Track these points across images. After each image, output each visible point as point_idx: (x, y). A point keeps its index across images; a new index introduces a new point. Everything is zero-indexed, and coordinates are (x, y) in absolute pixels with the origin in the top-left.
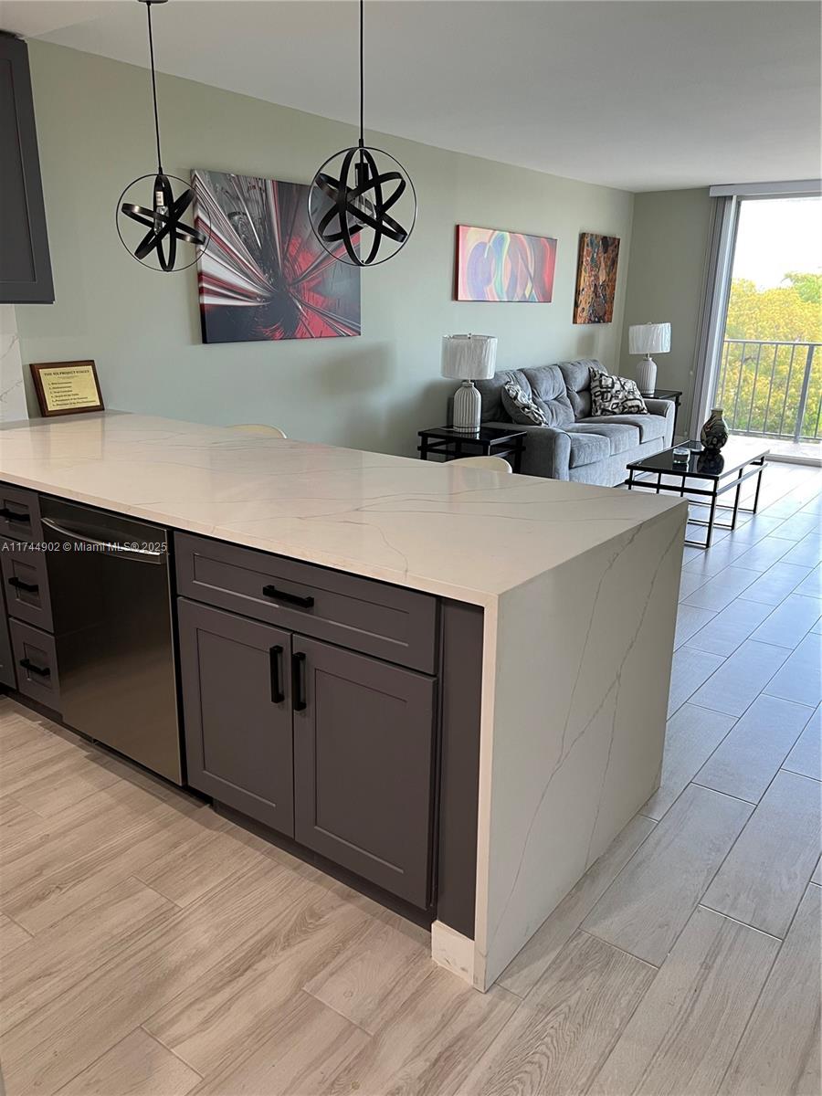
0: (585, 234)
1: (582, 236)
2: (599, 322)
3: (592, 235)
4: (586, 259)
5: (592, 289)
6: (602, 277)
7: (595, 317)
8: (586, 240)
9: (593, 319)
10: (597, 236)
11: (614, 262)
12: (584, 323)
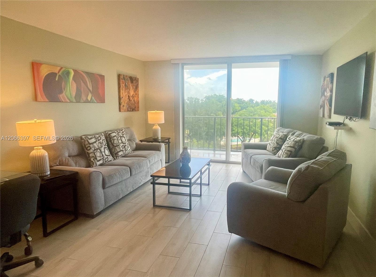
0: (120, 74)
1: (119, 76)
2: (133, 111)
3: (124, 75)
4: (122, 85)
5: (127, 97)
6: (132, 93)
7: (130, 109)
8: (121, 77)
9: (129, 110)
10: (126, 76)
11: (137, 87)
12: (125, 111)
